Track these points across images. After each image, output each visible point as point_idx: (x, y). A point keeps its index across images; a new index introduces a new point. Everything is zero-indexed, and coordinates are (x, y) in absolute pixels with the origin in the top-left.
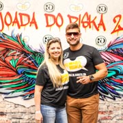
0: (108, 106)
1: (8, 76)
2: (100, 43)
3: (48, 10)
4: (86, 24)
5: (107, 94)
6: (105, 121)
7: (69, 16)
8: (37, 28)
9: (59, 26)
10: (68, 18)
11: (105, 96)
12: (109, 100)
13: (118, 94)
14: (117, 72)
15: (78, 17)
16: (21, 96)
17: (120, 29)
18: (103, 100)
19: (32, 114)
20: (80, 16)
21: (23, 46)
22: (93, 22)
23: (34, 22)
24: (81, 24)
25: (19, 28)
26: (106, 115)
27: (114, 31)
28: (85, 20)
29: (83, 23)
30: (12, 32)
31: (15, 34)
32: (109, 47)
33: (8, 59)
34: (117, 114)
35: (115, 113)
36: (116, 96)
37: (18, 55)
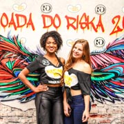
0: (107, 110)
1: (5, 79)
2: (99, 45)
3: (45, 11)
4: (84, 26)
5: (106, 97)
7: (66, 17)
8: (34, 29)
10: (66, 20)
11: (103, 99)
12: (108, 103)
13: (117, 97)
14: (116, 74)
15: (76, 18)
16: (17, 99)
17: (119, 30)
18: (102, 103)
19: (29, 117)
20: (78, 16)
21: (20, 48)
22: (92, 23)
23: (30, 23)
24: (79, 26)
25: (16, 29)
26: (105, 119)
27: (113, 32)
28: (83, 20)
29: (81, 24)
30: (9, 34)
31: (12, 36)
32: (108, 49)
33: (4, 62)
34: (116, 117)
35: (114, 116)
36: (115, 99)
37: (14, 57)
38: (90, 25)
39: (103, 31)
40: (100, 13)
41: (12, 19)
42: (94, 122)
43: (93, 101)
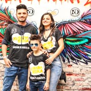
0: (81, 70)
6: (78, 82)
11: (78, 61)
12: (82, 64)
13: (90, 59)
18: (77, 64)
21: (10, 17)
26: (79, 77)
30: (1, 6)
31: (3, 7)
34: (89, 76)
35: (87, 76)
37: (6, 25)
39: (78, 2)
42: (70, 79)
43: (69, 62)
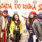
3: (16, 3)
4: (29, 8)
9: (19, 8)
10: (22, 5)
15: (26, 5)
27: (39, 10)
29: (28, 7)
38: (31, 8)
40: (34, 3)
41: (5, 5)
